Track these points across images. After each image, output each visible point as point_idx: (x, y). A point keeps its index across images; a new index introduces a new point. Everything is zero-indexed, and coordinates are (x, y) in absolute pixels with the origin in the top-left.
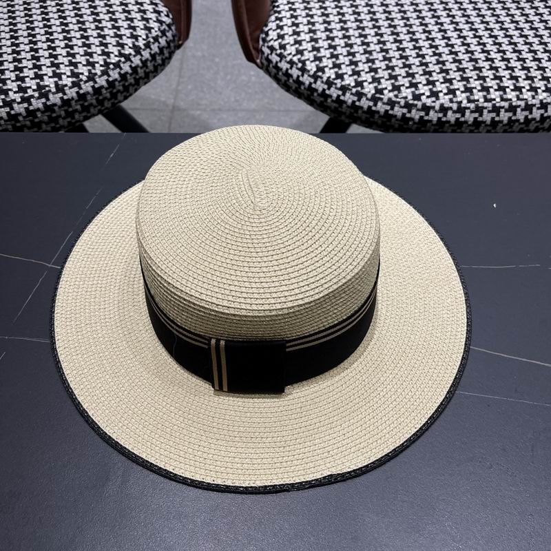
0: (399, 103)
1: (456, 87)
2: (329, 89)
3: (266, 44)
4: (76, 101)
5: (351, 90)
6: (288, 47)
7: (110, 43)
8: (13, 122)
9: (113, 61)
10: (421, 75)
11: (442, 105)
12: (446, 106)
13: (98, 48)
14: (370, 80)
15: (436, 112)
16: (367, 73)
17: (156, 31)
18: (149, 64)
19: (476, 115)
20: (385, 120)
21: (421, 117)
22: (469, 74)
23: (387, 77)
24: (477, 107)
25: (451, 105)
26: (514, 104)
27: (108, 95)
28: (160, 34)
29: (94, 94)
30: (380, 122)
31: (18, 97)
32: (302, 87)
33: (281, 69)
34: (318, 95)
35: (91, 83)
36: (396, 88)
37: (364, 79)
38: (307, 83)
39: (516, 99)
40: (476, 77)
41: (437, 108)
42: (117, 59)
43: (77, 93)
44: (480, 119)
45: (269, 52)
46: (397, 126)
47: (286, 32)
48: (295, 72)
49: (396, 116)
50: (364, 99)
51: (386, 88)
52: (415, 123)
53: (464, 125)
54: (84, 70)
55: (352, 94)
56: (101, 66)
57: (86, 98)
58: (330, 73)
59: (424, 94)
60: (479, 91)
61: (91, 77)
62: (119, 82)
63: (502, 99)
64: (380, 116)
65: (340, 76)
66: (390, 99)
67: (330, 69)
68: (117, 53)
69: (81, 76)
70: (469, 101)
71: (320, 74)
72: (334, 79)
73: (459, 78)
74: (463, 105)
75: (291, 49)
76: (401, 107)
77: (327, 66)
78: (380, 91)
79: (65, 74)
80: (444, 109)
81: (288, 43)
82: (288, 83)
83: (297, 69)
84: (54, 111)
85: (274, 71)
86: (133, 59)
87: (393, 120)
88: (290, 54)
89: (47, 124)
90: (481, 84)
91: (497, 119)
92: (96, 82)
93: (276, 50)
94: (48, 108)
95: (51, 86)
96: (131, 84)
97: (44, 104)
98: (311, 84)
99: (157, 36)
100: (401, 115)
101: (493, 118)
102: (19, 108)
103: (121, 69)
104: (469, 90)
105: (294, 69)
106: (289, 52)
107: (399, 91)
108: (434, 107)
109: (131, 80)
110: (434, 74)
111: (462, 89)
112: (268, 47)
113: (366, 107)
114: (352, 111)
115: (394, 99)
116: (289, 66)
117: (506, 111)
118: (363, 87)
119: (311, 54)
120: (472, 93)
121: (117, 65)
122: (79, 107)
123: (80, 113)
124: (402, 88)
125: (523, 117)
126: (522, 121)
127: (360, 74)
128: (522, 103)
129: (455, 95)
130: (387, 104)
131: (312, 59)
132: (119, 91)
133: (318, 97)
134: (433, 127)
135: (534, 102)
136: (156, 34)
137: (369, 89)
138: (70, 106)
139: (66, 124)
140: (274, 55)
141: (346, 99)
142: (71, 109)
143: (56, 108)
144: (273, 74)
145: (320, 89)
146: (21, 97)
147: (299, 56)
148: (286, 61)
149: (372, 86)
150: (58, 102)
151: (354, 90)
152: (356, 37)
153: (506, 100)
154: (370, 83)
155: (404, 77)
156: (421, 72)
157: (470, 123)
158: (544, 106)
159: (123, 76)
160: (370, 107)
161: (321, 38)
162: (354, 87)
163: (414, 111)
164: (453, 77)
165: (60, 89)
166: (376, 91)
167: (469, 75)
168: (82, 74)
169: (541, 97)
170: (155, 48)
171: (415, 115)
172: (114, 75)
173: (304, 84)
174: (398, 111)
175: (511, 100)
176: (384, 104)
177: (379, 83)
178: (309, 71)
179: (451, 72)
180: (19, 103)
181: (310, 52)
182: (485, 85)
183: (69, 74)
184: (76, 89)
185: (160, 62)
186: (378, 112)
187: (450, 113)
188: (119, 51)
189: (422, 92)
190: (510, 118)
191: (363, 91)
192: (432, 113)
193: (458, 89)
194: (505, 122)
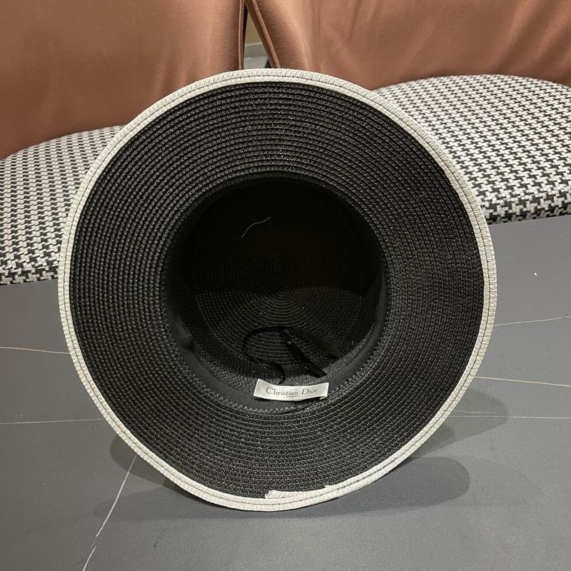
19: (507, 209)
22: (493, 178)
24: (506, 202)
26: (536, 196)
39: (537, 192)
40: (500, 180)
44: (510, 211)
53: (498, 218)
60: (505, 190)
63: (526, 194)
70: (498, 199)
73: (486, 183)
74: (493, 202)
90: (505, 184)
91: (525, 210)
104: (496, 190)
111: (491, 190)
117: (531, 202)
120: (499, 192)
125: (547, 206)
126: (547, 209)
128: (544, 195)
129: (485, 196)
135: (553, 192)
153: (529, 194)
157: (502, 216)
158: (563, 195)
164: (481, 182)
169: (559, 188)
175: (533, 193)
179: (478, 179)
182: (509, 184)
190: (536, 208)
193: (487, 191)
194: (533, 211)
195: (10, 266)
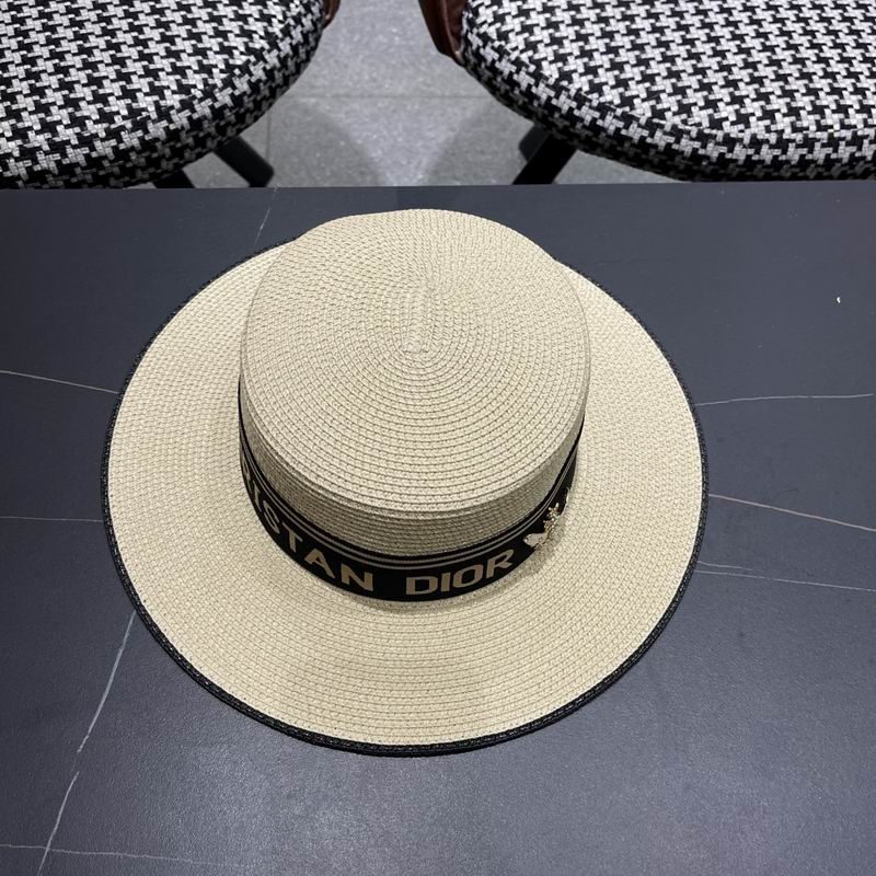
0: (688, 132)
1: (775, 107)
2: (579, 108)
3: (475, 30)
4: (187, 132)
5: (615, 110)
6: (511, 35)
7: (231, 32)
8: (94, 170)
9: (239, 62)
10: (722, 87)
11: (754, 137)
12: (760, 137)
13: (213, 40)
14: (644, 95)
15: (744, 147)
16: (638, 82)
17: (297, 6)
18: (290, 63)
19: (804, 151)
20: (664, 158)
21: (722, 155)
22: (793, 84)
23: (669, 90)
24: (806, 137)
25: (767, 135)
26: (860, 133)
27: (233, 118)
28: (303, 11)
29: (214, 119)
30: (656, 160)
31: (100, 129)
32: (536, 104)
33: (502, 73)
34: (562, 116)
35: (209, 102)
36: (685, 109)
37: (635, 93)
38: (544, 97)
39: (862, 126)
40: (804, 91)
41: (747, 141)
42: (244, 58)
43: (190, 118)
44: (809, 157)
45: (481, 44)
46: (682, 167)
47: (507, 11)
48: (524, 79)
49: (683, 152)
50: (634, 125)
51: (669, 109)
52: (710, 163)
53: (785, 167)
54: (195, 79)
55: (615, 117)
56: (222, 71)
57: (201, 125)
58: (581, 83)
59: (726, 119)
60: (809, 113)
61: (209, 92)
62: (250, 96)
63: (843, 126)
64: (658, 153)
65: (597, 88)
66: (674, 127)
67: (581, 75)
68: (242, 49)
69: (193, 91)
70: (795, 129)
71: (565, 83)
72: (587, 93)
73: (779, 92)
74: (785, 136)
75: (517, 41)
76: (692, 139)
77: (575, 71)
78: (659, 114)
79: (168, 87)
80: (756, 143)
81: (512, 30)
82: (511, 95)
83: (528, 73)
84: (155, 149)
85: (488, 74)
86: (267, 57)
87: (678, 159)
88: (516, 48)
89: (143, 169)
90: (812, 102)
91: (834, 156)
92: (215, 100)
93: (493, 41)
94: (147, 145)
95: (149, 109)
96: (264, 98)
97: (141, 139)
98: (549, 98)
99: (299, 13)
100: (690, 151)
101: (828, 156)
102: (104, 148)
103: (251, 74)
104: (794, 112)
105: (523, 73)
106: (514, 45)
107: (690, 114)
108: (741, 140)
109: (265, 91)
110: (741, 85)
111: (784, 110)
112: (478, 35)
113: (636, 138)
114: (615, 143)
115: (681, 126)
116: (514, 68)
117: (848, 144)
118: (632, 107)
119: (550, 49)
120: (799, 117)
121: (245, 69)
122: (190, 141)
123: (192, 149)
124: (693, 108)
125: (871, 153)
126: (869, 158)
127: (628, 85)
128: (871, 132)
129: (773, 121)
130: (670, 134)
131: (551, 58)
132: (248, 111)
133: (561, 120)
134: (737, 170)
136: (298, 10)
137: (643, 110)
138: (179, 140)
139: (171, 166)
140: (488, 49)
141: (606, 125)
142: (179, 145)
143: (158, 145)
144: (485, 78)
145: (565, 108)
146: (106, 130)
147: (530, 53)
148: (509, 60)
149: (647, 105)
150: (161, 134)
151: (619, 111)
152: (618, 21)
153: (848, 127)
154: (643, 100)
155: (695, 91)
156: (722, 82)
157: (793, 163)
159: (254, 86)
160: (643, 139)
161: (563, 22)
162: (618, 106)
163: (710, 145)
164: (770, 90)
165: (164, 113)
166: (653, 113)
167: (794, 87)
168: (195, 86)
170: (297, 34)
171: (713, 151)
172: (242, 85)
173: (538, 98)
174: (686, 146)
175: (855, 127)
176: (665, 133)
177: (659, 100)
178: (547, 79)
179: (766, 82)
180: (103, 140)
181: (547, 45)
182: (818, 103)
183: (174, 87)
184: (187, 113)
185: (303, 56)
186: (656, 146)
187: (765, 148)
188: (246, 44)
189: (724, 115)
190: (852, 155)
191: (633, 113)
192: (738, 148)
193: (778, 110)
194: (845, 160)
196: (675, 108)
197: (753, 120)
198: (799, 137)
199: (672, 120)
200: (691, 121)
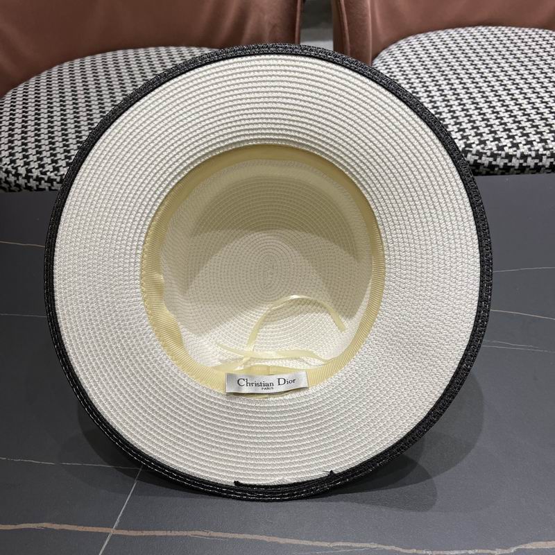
0: (486, 153)
1: (533, 139)
11: (522, 154)
12: (526, 153)
15: (518, 159)
16: (456, 132)
19: (552, 160)
20: (474, 168)
21: (505, 164)
23: (473, 134)
24: (552, 153)
25: (530, 153)
36: (483, 142)
40: (548, 131)
41: (518, 156)
46: (484, 172)
49: (483, 164)
51: (474, 143)
52: (500, 169)
53: (542, 169)
59: (506, 146)
66: (478, 151)
70: (545, 149)
73: (534, 133)
74: (540, 153)
76: (488, 157)
78: (470, 146)
80: (524, 157)
87: (481, 168)
100: (488, 163)
104: (543, 141)
107: (485, 144)
108: (515, 156)
110: (512, 130)
111: (538, 140)
115: (481, 151)
120: (546, 143)
124: (487, 142)
129: (532, 145)
130: (476, 155)
134: (515, 172)
137: (460, 144)
149: (462, 142)
152: (444, 107)
154: (460, 140)
155: (488, 134)
156: (502, 130)
157: (547, 167)
163: (498, 159)
164: (529, 132)
166: (465, 145)
167: (543, 130)
171: (500, 162)
174: (485, 160)
176: (473, 155)
177: (468, 139)
179: (527, 129)
187: (529, 159)
189: (504, 144)
192: (514, 160)
193: (535, 141)
195: (62, 173)
196: (477, 142)
197: (520, 145)
198: (548, 153)
199: (475, 148)
200: (486, 148)
